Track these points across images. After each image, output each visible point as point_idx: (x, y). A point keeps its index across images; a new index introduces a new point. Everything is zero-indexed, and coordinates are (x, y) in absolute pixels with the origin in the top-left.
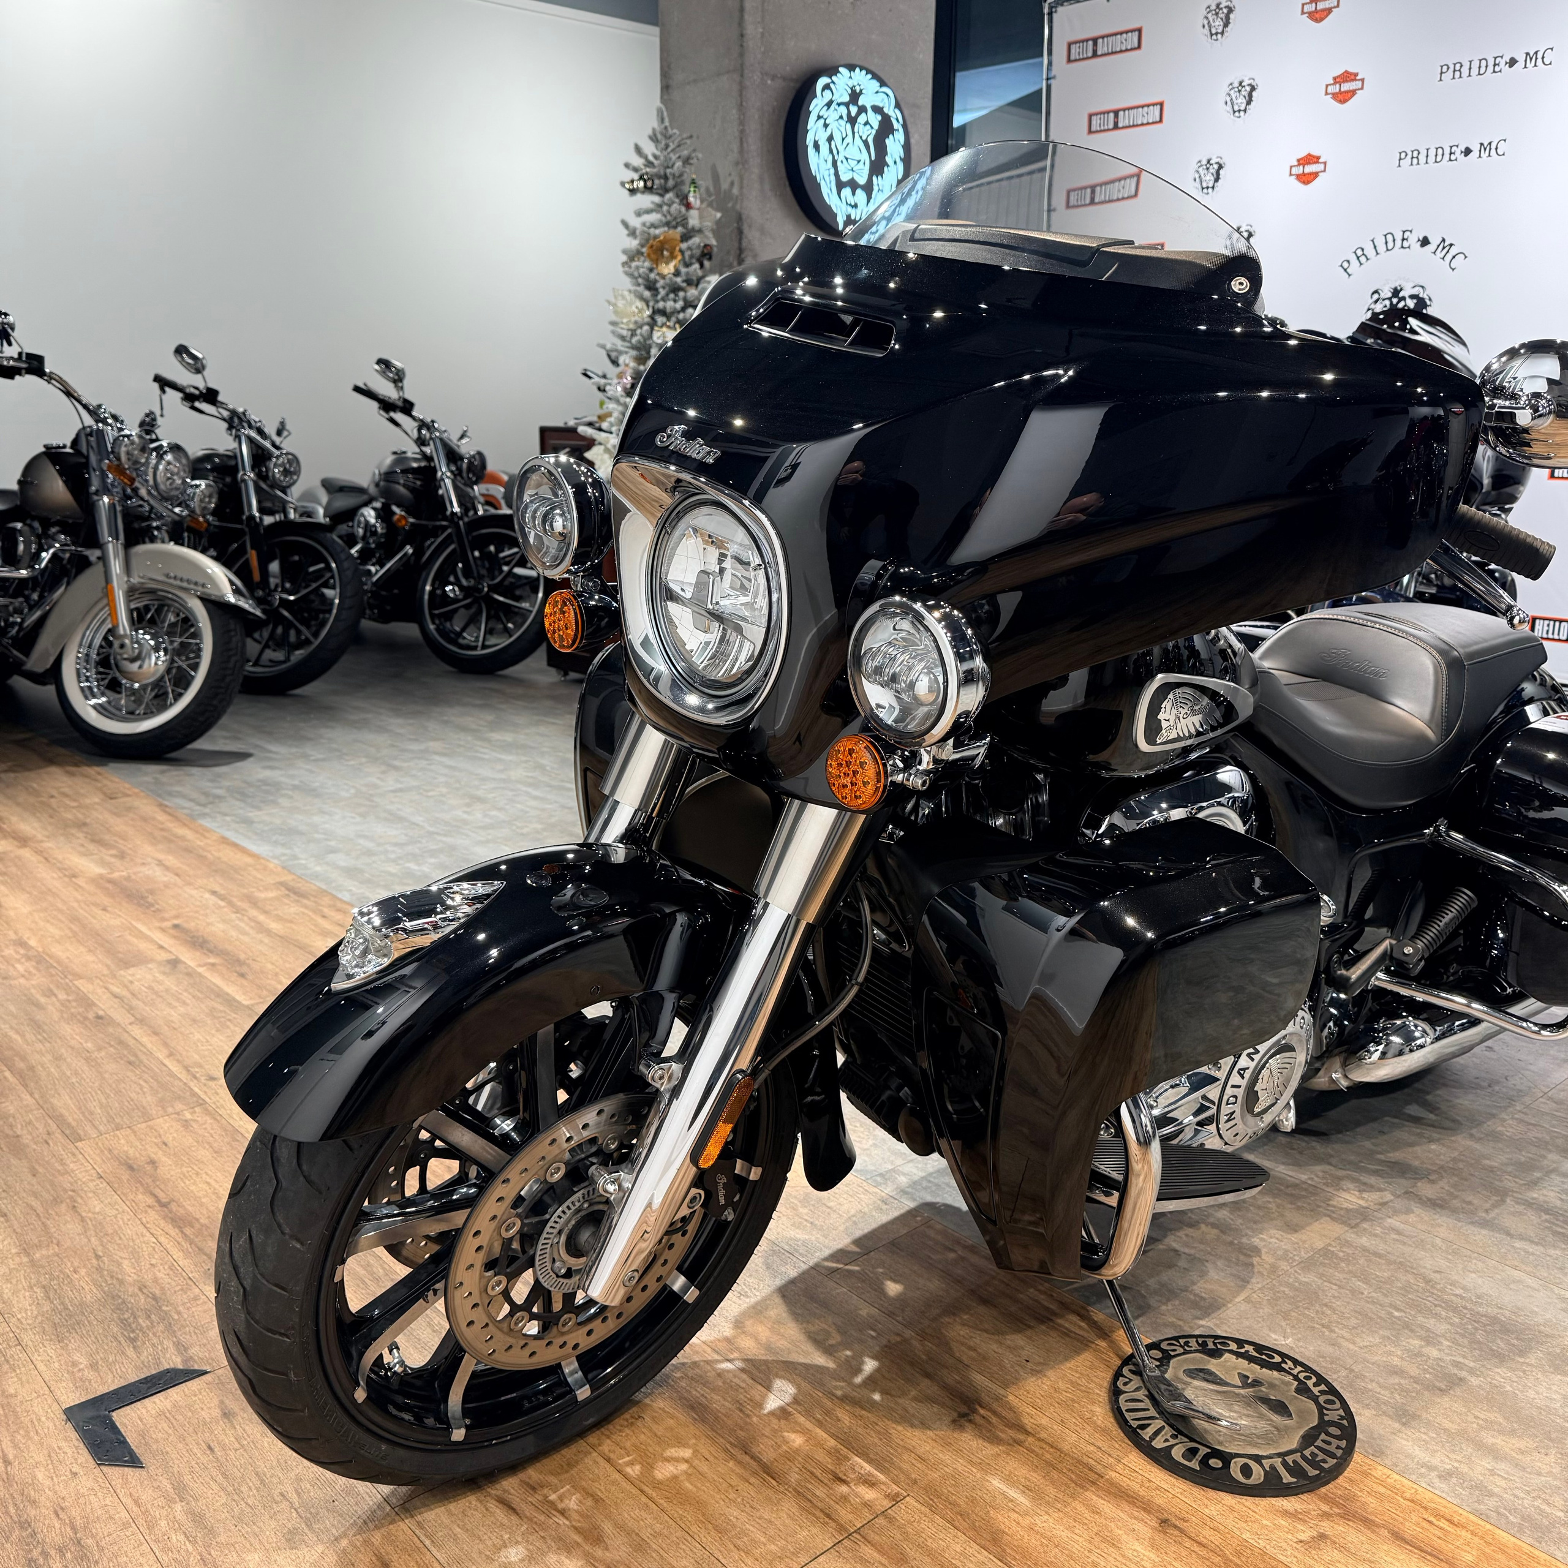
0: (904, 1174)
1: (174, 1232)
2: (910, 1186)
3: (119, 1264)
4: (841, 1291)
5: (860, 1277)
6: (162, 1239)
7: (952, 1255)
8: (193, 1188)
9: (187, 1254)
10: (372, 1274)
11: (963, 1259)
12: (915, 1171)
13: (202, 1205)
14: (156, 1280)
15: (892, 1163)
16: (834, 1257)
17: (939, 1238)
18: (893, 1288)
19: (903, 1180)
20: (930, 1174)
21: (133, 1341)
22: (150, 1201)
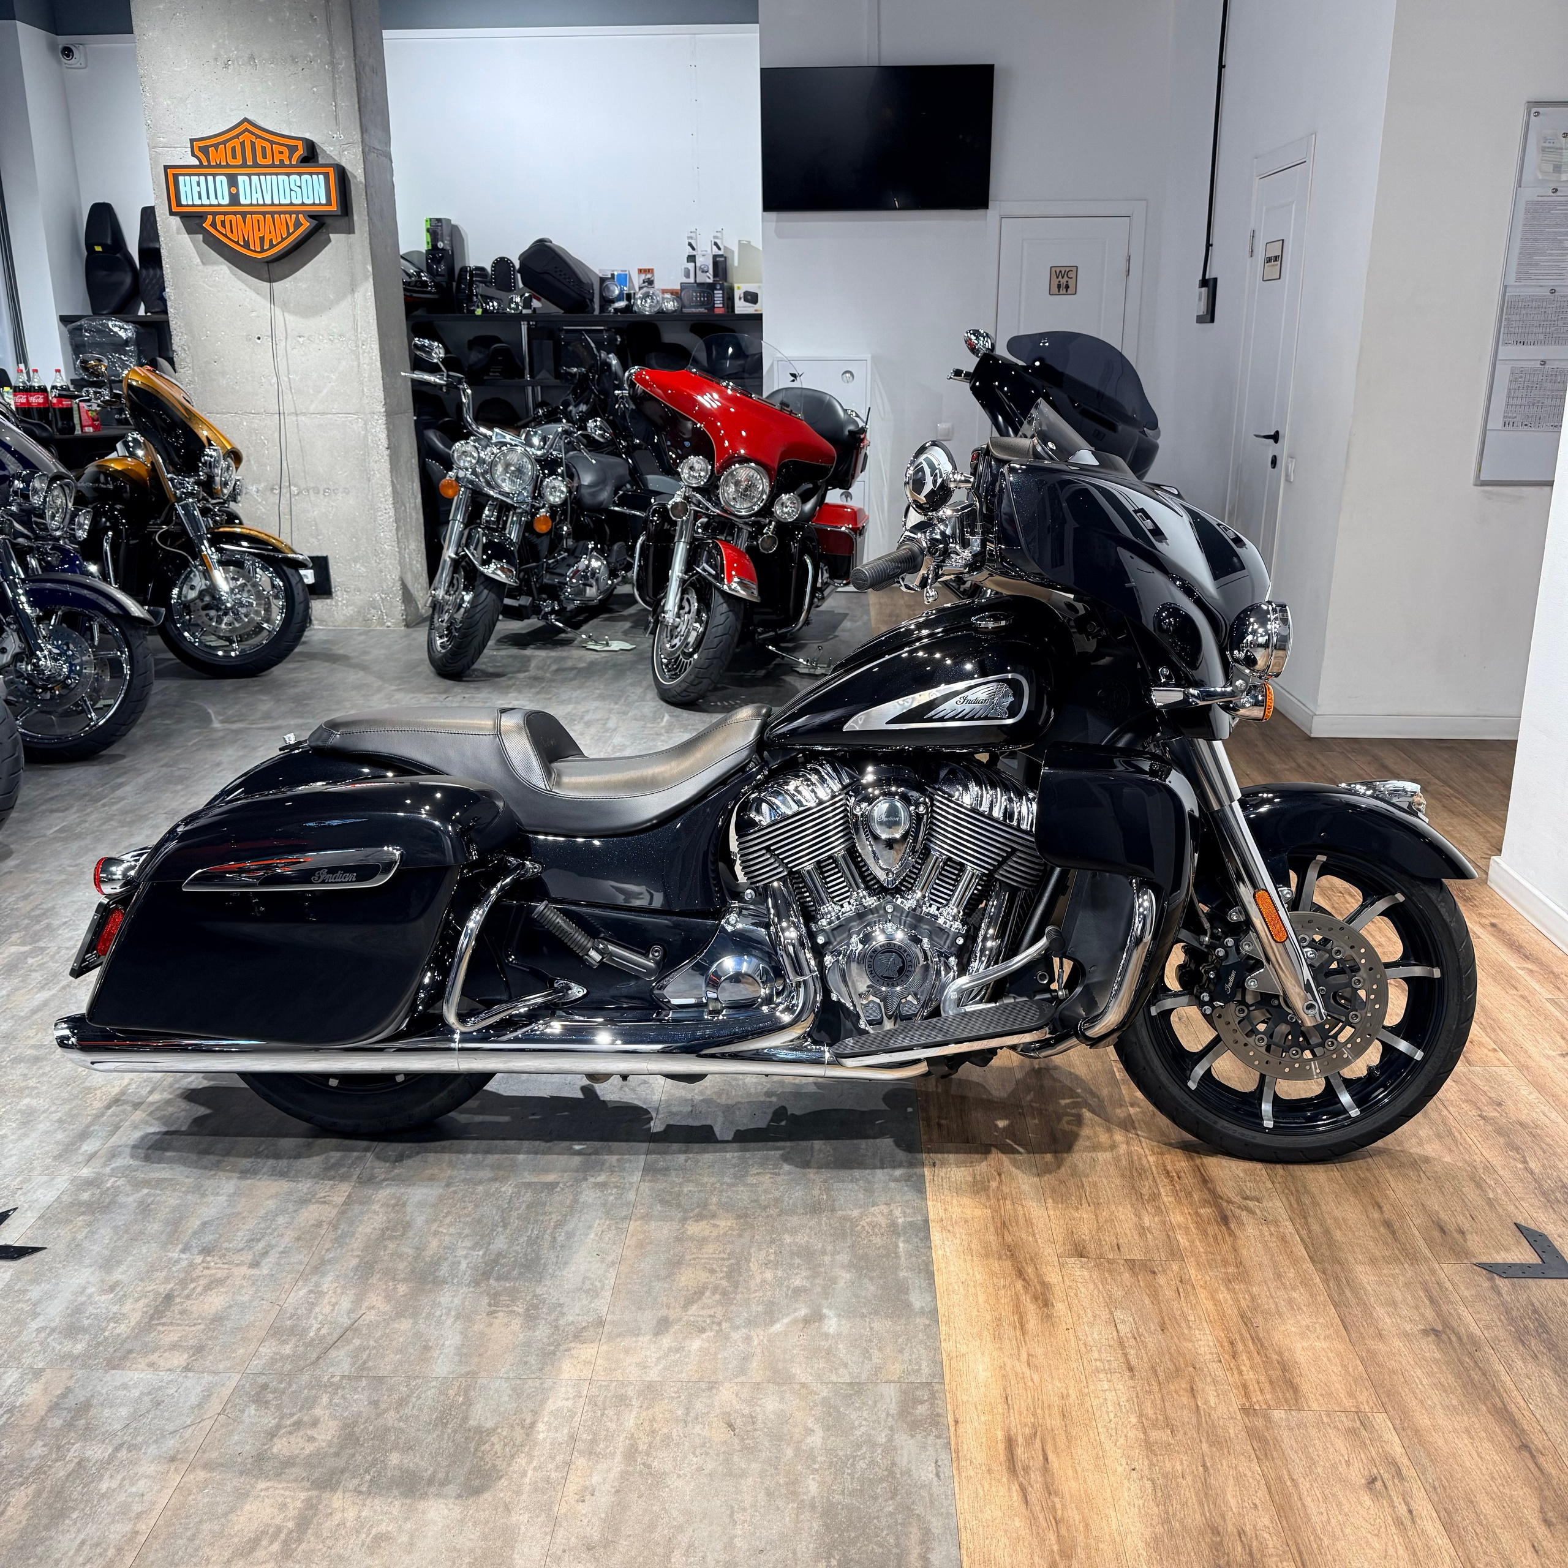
1: (1512, 1408)
3: (1561, 1391)
6: (1522, 1403)
8: (1496, 1458)
9: (1497, 1374)
10: (1339, 1285)
13: (1485, 1430)
14: (1524, 1360)
21: (1535, 1311)
22: (1541, 1460)
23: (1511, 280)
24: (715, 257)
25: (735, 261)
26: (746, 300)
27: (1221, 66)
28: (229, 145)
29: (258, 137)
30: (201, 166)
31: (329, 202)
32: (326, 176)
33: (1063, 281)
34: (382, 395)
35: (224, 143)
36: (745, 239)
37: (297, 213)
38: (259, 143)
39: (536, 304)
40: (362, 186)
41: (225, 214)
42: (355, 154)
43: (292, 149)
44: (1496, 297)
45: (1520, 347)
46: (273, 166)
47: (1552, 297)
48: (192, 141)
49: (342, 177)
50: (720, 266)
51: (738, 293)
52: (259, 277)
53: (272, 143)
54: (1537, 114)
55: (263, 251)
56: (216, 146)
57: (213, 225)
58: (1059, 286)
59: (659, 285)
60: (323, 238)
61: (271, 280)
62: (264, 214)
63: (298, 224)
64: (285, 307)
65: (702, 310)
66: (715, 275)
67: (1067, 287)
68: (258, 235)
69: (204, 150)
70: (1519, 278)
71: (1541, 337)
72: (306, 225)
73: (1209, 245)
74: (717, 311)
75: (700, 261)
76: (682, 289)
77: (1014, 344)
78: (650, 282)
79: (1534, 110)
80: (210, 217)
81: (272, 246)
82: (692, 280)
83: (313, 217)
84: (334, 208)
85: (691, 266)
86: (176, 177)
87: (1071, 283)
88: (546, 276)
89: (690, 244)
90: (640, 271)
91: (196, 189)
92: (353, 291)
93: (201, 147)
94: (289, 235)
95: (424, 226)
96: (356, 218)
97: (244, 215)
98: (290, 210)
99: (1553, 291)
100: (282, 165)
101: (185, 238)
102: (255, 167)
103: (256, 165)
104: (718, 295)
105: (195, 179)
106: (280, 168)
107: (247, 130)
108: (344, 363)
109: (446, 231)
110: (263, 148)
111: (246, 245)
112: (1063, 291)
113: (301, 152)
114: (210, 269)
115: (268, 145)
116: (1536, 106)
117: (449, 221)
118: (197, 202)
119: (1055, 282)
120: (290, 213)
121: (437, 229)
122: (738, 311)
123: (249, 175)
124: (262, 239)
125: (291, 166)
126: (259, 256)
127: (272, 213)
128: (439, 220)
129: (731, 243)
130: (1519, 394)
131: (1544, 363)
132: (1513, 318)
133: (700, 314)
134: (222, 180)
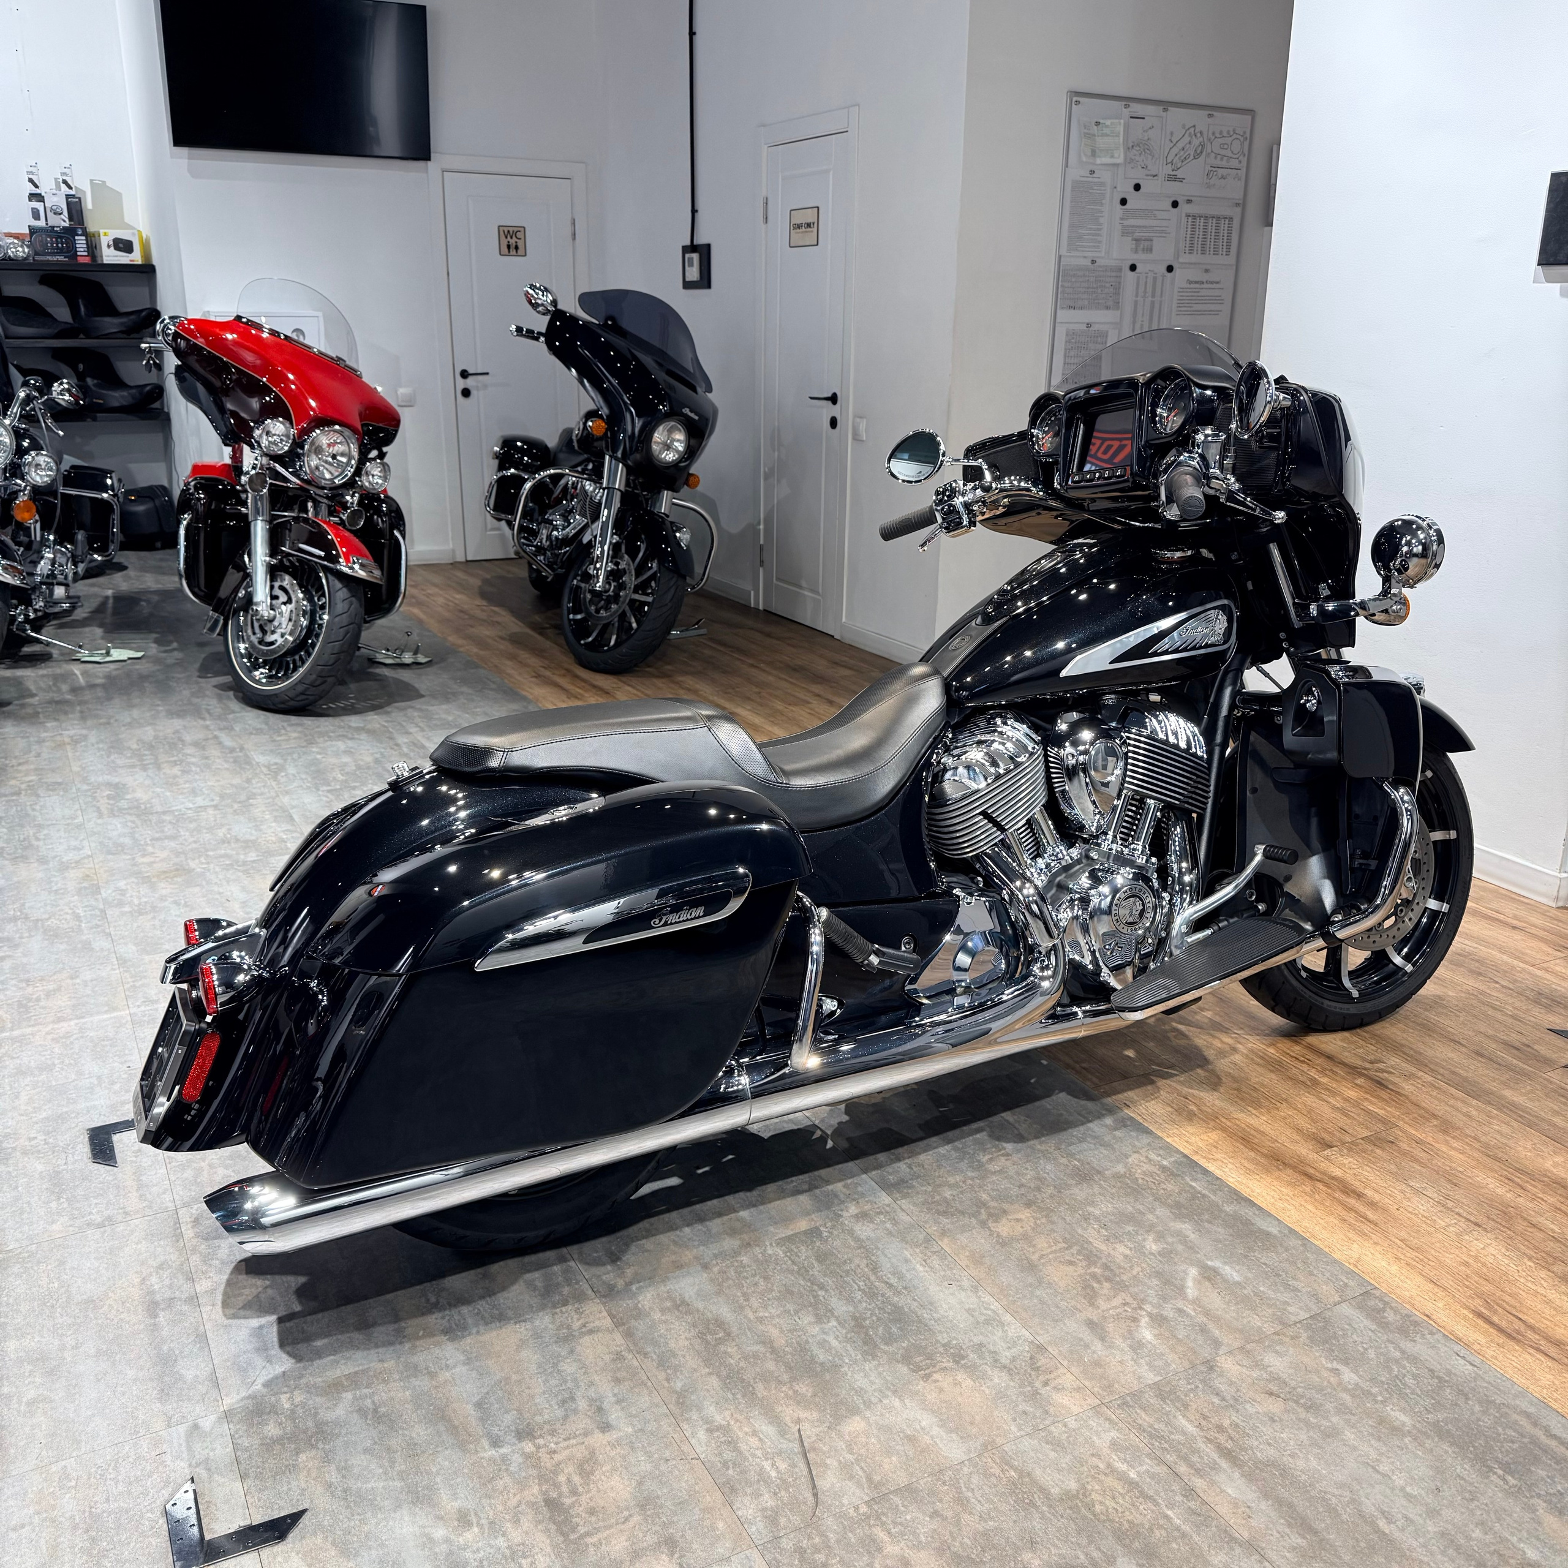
0: (1106, 1126)
2: (1103, 1115)
4: (1166, 1057)
5: (1151, 1061)
7: (1084, 1065)
11: (1076, 1062)
12: (1096, 1129)
15: (1114, 1137)
16: (1171, 1076)
17: (1090, 1076)
18: (1130, 1053)
19: (1108, 1121)
20: (1083, 1124)
23: (1064, 252)
24: (68, 196)
25: (88, 204)
26: (117, 248)
27: (692, 34)
33: (513, 241)
36: (98, 177)
44: (1052, 266)
45: (1072, 311)
47: (1092, 266)
50: (75, 208)
51: (105, 240)
54: (1077, 102)
58: (509, 247)
65: (61, 258)
66: (71, 218)
67: (517, 248)
70: (1069, 250)
71: (1086, 302)
73: (694, 211)
74: (81, 260)
75: (50, 201)
76: (31, 233)
77: (586, 300)
79: (1075, 99)
82: (42, 223)
85: (39, 206)
87: (520, 244)
89: (31, 181)
99: (1093, 262)
104: (81, 242)
112: (513, 252)
116: (1077, 95)
119: (504, 243)
122: (107, 260)
129: (82, 184)
130: (1072, 353)
131: (1089, 325)
132: (1066, 284)
133: (58, 263)
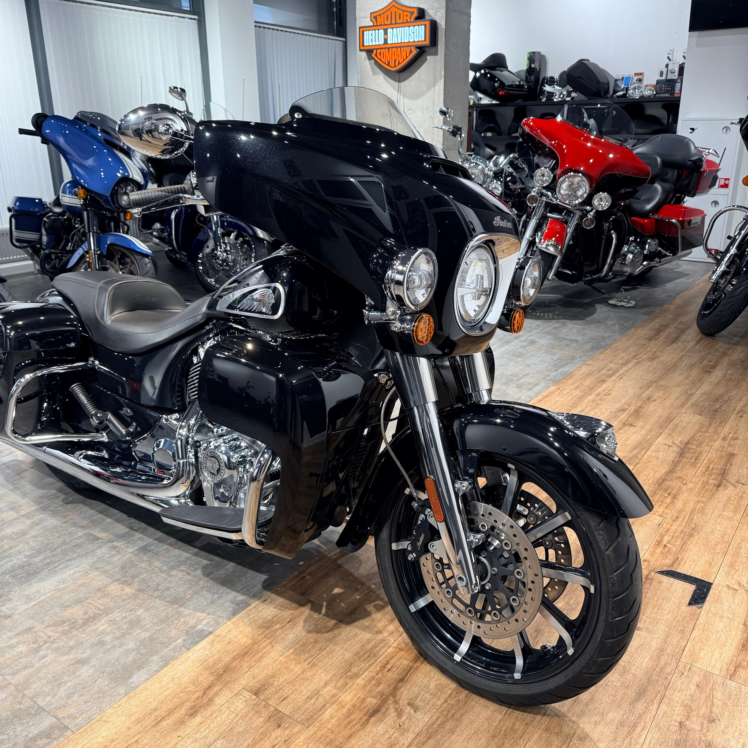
24: (681, 64)
28: (386, 14)
29: (398, 8)
30: (374, 26)
31: (425, 40)
32: (425, 25)
34: (442, 139)
35: (384, 13)
37: (411, 46)
38: (398, 11)
39: (573, 95)
40: (443, 31)
41: (381, 49)
42: (442, 14)
43: (412, 13)
46: (403, 23)
48: (371, 13)
49: (434, 26)
50: (682, 69)
52: (395, 80)
53: (403, 11)
55: (395, 66)
56: (380, 15)
57: (376, 55)
59: (645, 82)
60: (424, 58)
61: (399, 82)
62: (397, 48)
63: (411, 52)
64: (405, 96)
65: (667, 95)
66: (678, 74)
68: (394, 58)
69: (376, 18)
72: (415, 52)
74: (676, 95)
75: (672, 67)
76: (657, 83)
78: (640, 80)
80: (375, 51)
81: (399, 64)
82: (664, 78)
83: (418, 48)
84: (427, 43)
85: (665, 70)
86: (363, 32)
88: (580, 80)
89: (668, 58)
90: (636, 74)
91: (371, 37)
92: (434, 85)
93: (375, 16)
94: (407, 57)
95: (526, 56)
96: (439, 47)
97: (389, 48)
98: (408, 45)
100: (407, 22)
101: (367, 62)
102: (396, 24)
103: (396, 23)
104: (678, 86)
105: (371, 32)
106: (406, 24)
107: (394, 6)
108: (427, 123)
109: (536, 58)
110: (400, 14)
111: (388, 65)
113: (416, 15)
114: (376, 77)
115: (401, 12)
117: (540, 53)
118: (371, 44)
120: (408, 46)
121: (532, 57)
123: (393, 28)
124: (395, 60)
125: (411, 22)
126: (393, 69)
127: (400, 47)
128: (534, 53)
133: (665, 98)
134: (382, 31)
